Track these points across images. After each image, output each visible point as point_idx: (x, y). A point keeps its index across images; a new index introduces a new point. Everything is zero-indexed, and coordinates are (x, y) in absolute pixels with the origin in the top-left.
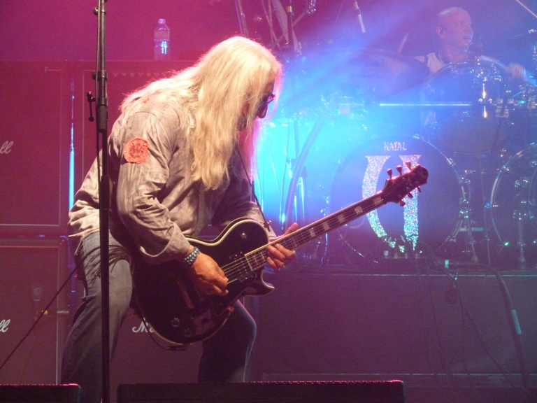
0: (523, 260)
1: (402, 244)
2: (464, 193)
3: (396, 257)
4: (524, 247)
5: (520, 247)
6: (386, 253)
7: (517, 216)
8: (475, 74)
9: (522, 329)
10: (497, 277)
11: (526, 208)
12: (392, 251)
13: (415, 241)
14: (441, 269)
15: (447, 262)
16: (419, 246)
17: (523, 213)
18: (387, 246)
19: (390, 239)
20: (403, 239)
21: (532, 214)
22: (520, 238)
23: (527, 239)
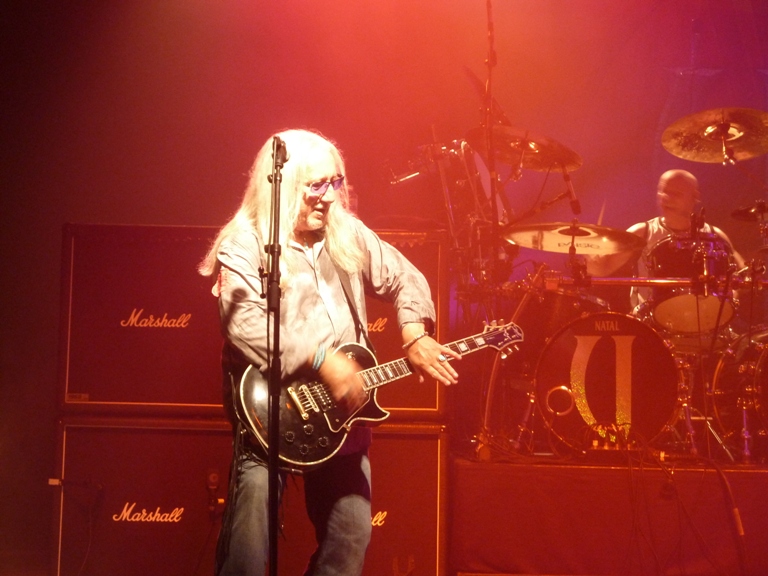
0: (747, 453)
1: (613, 433)
2: (684, 378)
3: (606, 448)
4: (748, 440)
5: (744, 439)
6: (595, 443)
7: (742, 405)
8: (696, 248)
9: (745, 531)
10: (718, 471)
11: (750, 396)
12: (602, 441)
13: (627, 432)
14: (656, 461)
15: (662, 455)
16: (632, 436)
17: (747, 402)
18: (596, 436)
19: (600, 427)
20: (614, 428)
21: (758, 403)
22: (744, 429)
23: (752, 430)
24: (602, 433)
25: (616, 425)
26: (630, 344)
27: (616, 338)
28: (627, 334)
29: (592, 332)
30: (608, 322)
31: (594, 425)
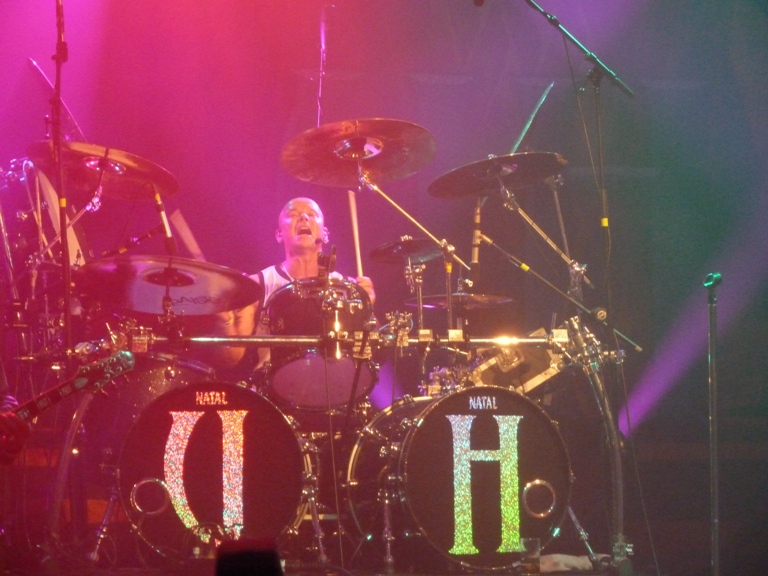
0: (390, 560)
1: (218, 536)
2: (309, 465)
3: (210, 556)
4: (391, 541)
5: (386, 542)
6: (197, 551)
7: (383, 498)
11: (393, 487)
12: (206, 548)
13: (238, 533)
17: (390, 494)
18: (197, 541)
19: (202, 530)
20: (221, 531)
21: (403, 495)
22: (386, 529)
23: (397, 530)
24: (206, 538)
25: (223, 527)
26: (240, 421)
27: (224, 416)
28: (238, 408)
29: (191, 406)
30: (211, 394)
31: (195, 527)
